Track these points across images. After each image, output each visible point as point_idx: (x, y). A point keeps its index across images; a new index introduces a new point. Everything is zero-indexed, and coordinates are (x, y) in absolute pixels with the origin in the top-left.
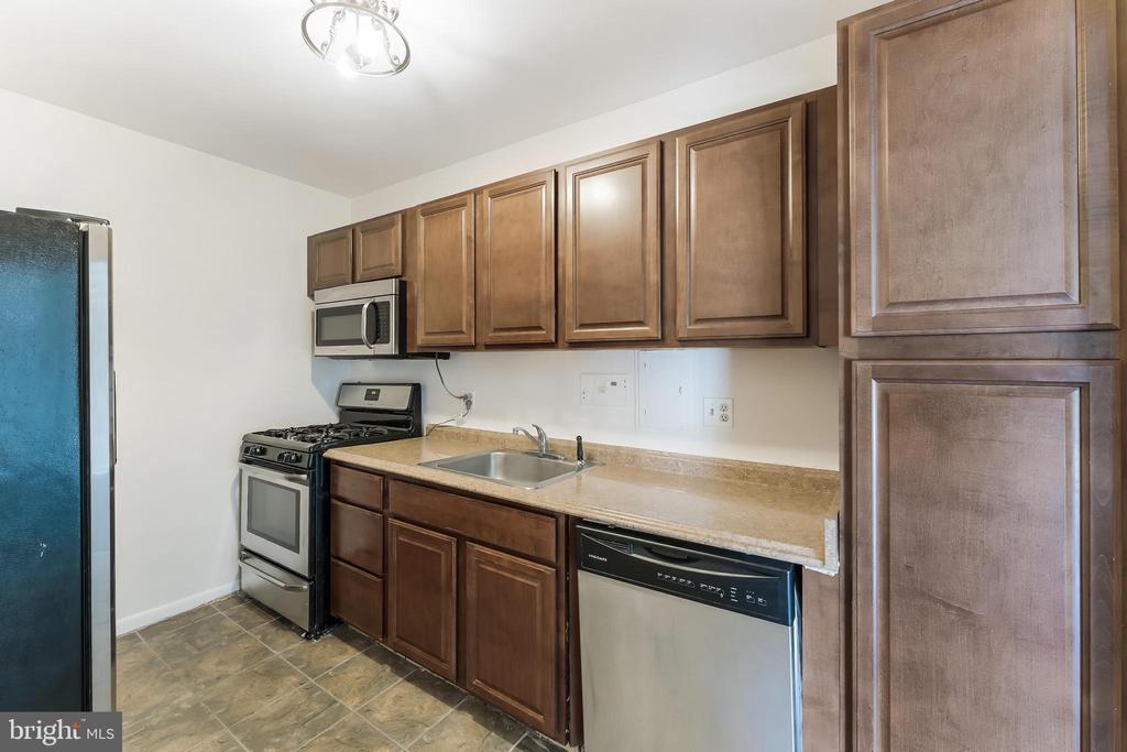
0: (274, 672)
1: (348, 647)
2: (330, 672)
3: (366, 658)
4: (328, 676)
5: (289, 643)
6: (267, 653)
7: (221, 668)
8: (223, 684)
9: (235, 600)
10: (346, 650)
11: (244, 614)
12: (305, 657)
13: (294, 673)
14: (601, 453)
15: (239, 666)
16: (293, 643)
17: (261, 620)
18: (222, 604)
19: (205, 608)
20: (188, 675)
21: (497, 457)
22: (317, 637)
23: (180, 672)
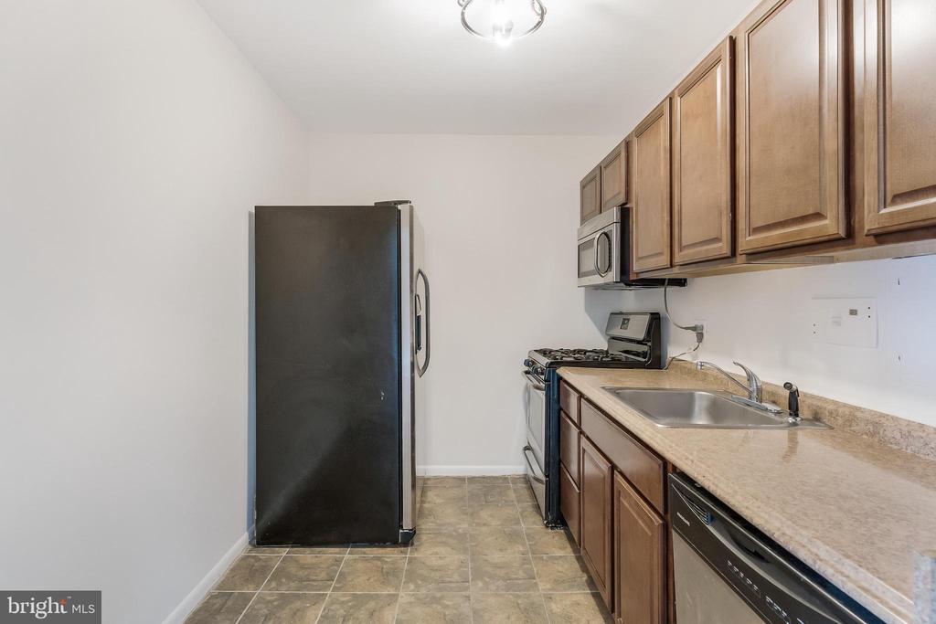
0: (513, 537)
1: (569, 546)
2: (545, 557)
3: (575, 560)
4: (541, 558)
5: (534, 523)
6: (518, 523)
7: (490, 519)
8: (484, 529)
9: (522, 480)
10: (566, 547)
11: (522, 492)
12: (537, 537)
13: (523, 545)
14: (831, 413)
15: (499, 523)
16: (536, 524)
17: (528, 500)
18: (515, 479)
19: (505, 479)
20: (472, 514)
21: (702, 397)
22: (552, 528)
23: (470, 510)
